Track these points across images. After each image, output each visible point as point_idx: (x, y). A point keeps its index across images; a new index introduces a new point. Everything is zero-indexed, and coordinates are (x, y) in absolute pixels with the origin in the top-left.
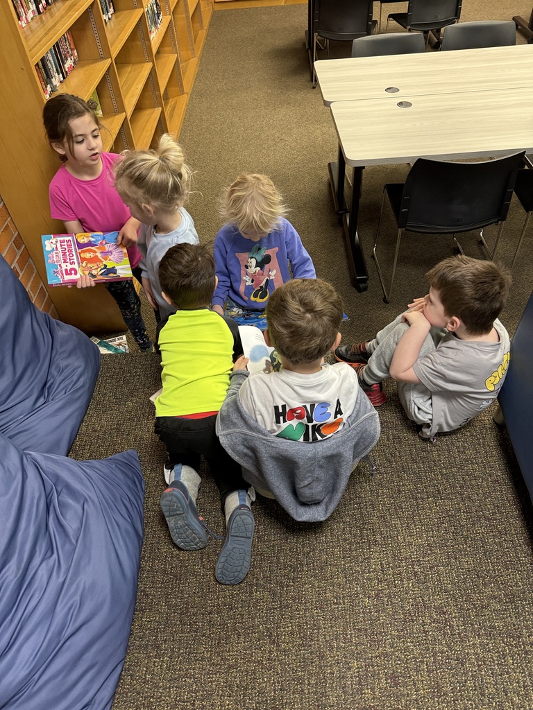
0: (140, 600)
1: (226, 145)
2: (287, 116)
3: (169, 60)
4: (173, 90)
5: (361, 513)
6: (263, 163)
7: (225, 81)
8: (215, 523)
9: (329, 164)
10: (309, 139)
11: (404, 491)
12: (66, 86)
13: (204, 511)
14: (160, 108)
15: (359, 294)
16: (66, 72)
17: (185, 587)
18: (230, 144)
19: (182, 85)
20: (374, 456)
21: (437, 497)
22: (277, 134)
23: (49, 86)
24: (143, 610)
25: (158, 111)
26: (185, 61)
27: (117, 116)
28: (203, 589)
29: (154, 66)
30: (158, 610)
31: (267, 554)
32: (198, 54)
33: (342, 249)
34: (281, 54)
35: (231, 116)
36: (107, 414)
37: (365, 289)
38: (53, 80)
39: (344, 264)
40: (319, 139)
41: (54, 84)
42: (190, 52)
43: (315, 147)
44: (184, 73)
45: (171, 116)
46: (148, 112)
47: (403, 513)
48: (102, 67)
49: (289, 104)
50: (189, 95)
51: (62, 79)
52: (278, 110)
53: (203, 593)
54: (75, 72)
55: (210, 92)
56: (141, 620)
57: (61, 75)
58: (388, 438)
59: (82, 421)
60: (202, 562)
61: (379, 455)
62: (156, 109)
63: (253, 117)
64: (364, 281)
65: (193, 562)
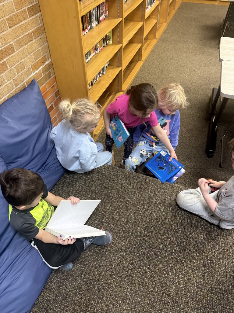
0: (47, 283)
1: (167, 67)
2: (201, 60)
3: (153, 22)
4: (151, 36)
5: (166, 284)
6: (181, 80)
7: (177, 36)
8: (94, 259)
9: (214, 89)
10: (208, 73)
11: (193, 281)
12: (98, 27)
13: (90, 250)
14: (141, 44)
15: (208, 158)
16: (100, 21)
17: (69, 285)
18: (169, 67)
19: (156, 35)
20: (183, 255)
21: (210, 291)
22: (193, 67)
23: (90, 26)
24: (47, 289)
25: (140, 45)
26: (161, 23)
27: (118, 45)
28: (77, 291)
29: (144, 24)
30: (53, 292)
31: (112, 285)
32: (168, 21)
33: (206, 133)
34: (208, 28)
35: (174, 54)
36: (67, 185)
37: (212, 156)
38: (92, 24)
39: (205, 140)
40: (213, 74)
41: (93, 26)
42: (165, 20)
43: (209, 78)
44: (158, 29)
45: (146, 48)
46: (135, 45)
47: (188, 293)
48: (117, 21)
49: (204, 54)
50: (158, 40)
51: (97, 24)
52: (197, 56)
53: (76, 292)
54: (104, 22)
55: (168, 40)
56: (45, 293)
57: (97, 22)
58: (194, 247)
59: (55, 185)
60: (81, 276)
61: (186, 255)
62: (139, 44)
63: (184, 56)
64: (213, 153)
65: (77, 274)
